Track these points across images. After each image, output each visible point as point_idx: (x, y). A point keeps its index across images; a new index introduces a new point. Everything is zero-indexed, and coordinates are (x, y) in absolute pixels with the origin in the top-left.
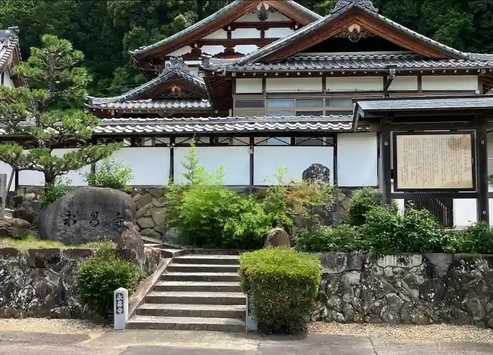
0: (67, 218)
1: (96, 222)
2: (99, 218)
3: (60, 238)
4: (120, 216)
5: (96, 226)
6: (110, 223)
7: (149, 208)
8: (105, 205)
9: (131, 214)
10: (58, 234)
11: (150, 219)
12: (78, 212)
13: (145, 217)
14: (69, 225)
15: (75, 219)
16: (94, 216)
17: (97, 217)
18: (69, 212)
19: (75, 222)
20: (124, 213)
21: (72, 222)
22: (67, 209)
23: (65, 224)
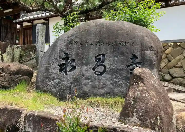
0: (64, 62)
1: (101, 69)
2: (106, 63)
3: (54, 90)
4: (137, 60)
5: (101, 74)
6: (122, 70)
7: (179, 60)
8: (116, 44)
9: (154, 57)
10: (51, 83)
11: (182, 69)
12: (77, 54)
13: (176, 67)
14: (66, 72)
15: (74, 64)
16: (100, 60)
17: (103, 62)
18: (66, 54)
19: (74, 68)
20: (143, 56)
21: (69, 68)
22: (64, 50)
23: (61, 70)
